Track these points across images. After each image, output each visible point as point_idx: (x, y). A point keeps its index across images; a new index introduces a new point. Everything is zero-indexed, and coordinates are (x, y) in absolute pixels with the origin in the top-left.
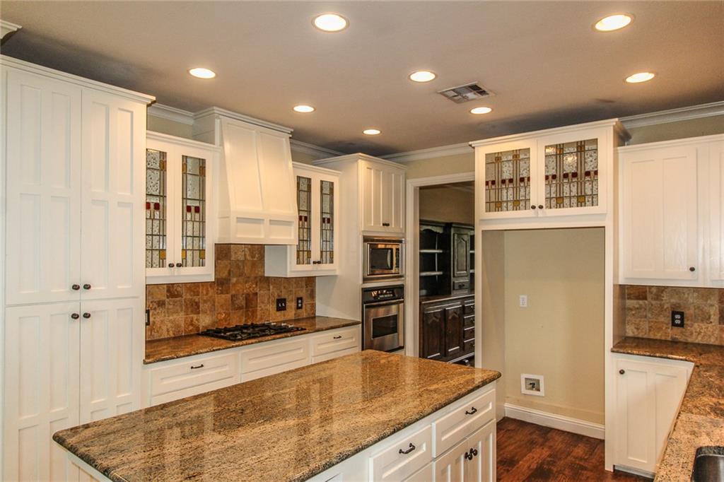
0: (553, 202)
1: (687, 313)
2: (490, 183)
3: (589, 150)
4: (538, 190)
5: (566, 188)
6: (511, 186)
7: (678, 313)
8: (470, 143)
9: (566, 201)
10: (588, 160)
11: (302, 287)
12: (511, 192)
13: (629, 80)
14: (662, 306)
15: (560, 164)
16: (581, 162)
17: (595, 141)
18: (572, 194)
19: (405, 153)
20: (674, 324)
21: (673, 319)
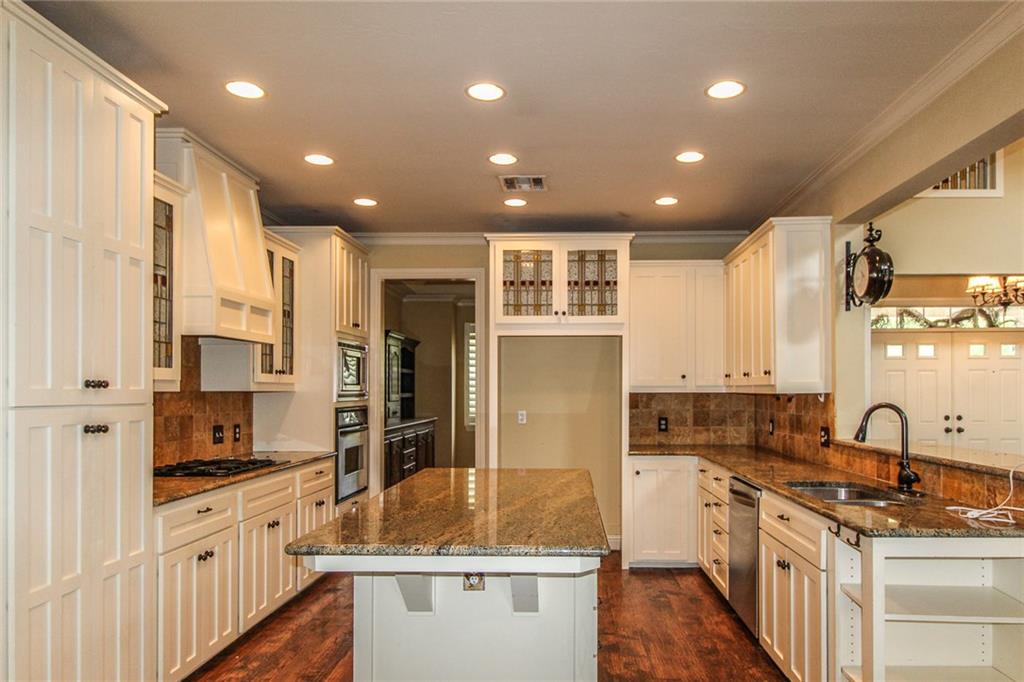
0: (576, 309)
1: (671, 418)
2: (508, 283)
3: (610, 261)
4: (560, 296)
5: (588, 296)
6: (532, 288)
7: (663, 419)
8: (486, 235)
9: (588, 308)
10: (609, 270)
11: (240, 410)
12: (531, 295)
13: (658, 202)
14: (651, 413)
15: (582, 272)
16: (602, 271)
17: (615, 252)
18: (594, 302)
19: (373, 234)
20: (660, 430)
21: (660, 424)
